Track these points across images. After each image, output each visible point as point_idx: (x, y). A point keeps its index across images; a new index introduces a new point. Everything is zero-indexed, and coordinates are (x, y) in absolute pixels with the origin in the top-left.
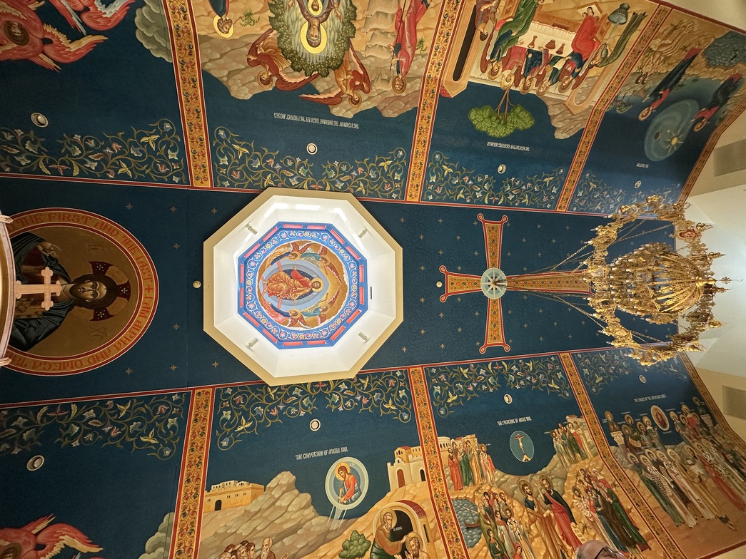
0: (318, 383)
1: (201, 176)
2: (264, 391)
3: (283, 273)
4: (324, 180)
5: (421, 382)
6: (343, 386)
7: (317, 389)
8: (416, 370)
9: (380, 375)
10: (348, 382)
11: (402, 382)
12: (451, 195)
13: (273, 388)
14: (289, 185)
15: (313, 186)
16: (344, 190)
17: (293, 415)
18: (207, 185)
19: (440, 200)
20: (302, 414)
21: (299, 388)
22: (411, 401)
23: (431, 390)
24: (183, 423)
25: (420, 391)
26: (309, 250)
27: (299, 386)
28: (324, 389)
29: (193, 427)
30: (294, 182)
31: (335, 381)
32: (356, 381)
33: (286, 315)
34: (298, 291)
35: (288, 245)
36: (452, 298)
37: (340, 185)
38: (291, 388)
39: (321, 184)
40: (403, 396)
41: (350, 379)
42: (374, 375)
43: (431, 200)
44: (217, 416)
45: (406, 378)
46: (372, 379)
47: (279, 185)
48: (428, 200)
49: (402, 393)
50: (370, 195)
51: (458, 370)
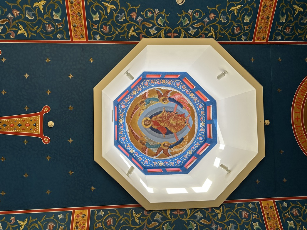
0: (175, 37)
1: (269, 210)
2: (219, 35)
3: (173, 131)
4: (174, 220)
5: (74, 26)
6: (153, 31)
7: (176, 32)
8: (79, 39)
9: (117, 38)
10: (148, 35)
11: (95, 29)
12: (36, 222)
13: (211, 37)
14: (202, 211)
15: (182, 213)
16: (153, 213)
17: (198, 11)
18: (264, 203)
19: (48, 215)
20: (190, 11)
21: (191, 34)
22: (88, 8)
23: (63, 16)
24: (276, 18)
25: (76, 17)
26: (155, 151)
27: (190, 36)
28: (170, 31)
29: (270, 13)
30: (199, 215)
31: (160, 37)
32: (141, 35)
33: (171, 100)
34: (161, 117)
35: (173, 154)
36: (35, 109)
37: (158, 217)
38: (197, 35)
39: (175, 216)
40: (95, 14)
41: (146, 37)
42: (123, 39)
43: (60, 213)
44: (254, 19)
45: (91, 32)
46: (125, 35)
47: (210, 210)
48: (64, 214)
49: (96, 17)
50: (127, 211)
51: (30, 33)
